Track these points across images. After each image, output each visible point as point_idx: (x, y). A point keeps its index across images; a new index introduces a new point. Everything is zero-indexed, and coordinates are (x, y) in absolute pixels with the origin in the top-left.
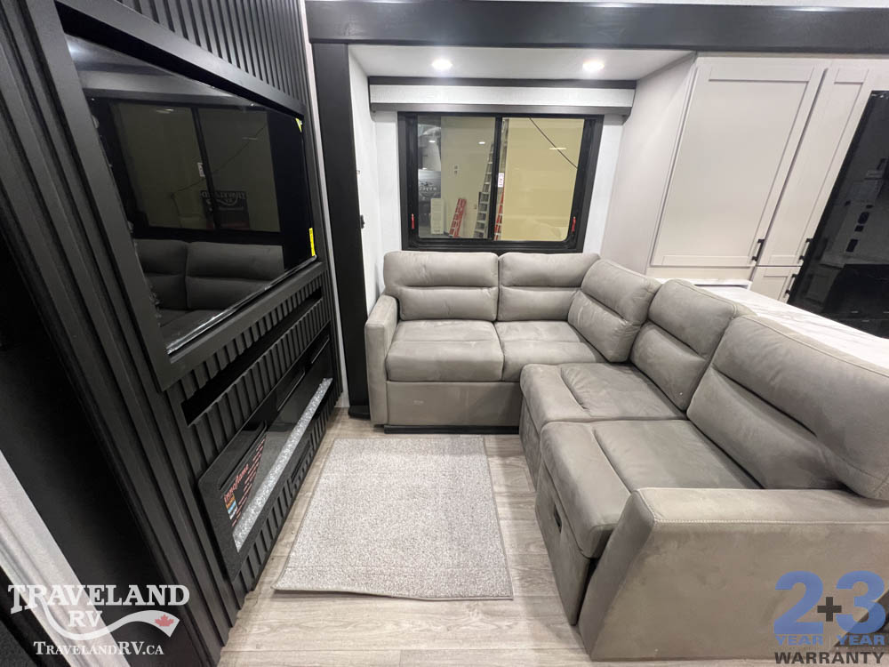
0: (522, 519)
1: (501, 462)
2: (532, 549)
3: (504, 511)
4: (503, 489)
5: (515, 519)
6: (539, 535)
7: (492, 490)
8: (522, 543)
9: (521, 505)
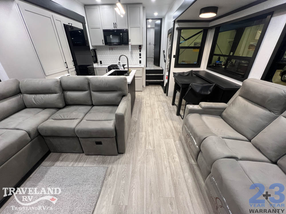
0: (86, 160)
1: (60, 162)
2: (97, 159)
3: (80, 164)
4: (72, 163)
5: (85, 162)
6: (94, 156)
7: (70, 167)
8: (94, 162)
9: (82, 159)
